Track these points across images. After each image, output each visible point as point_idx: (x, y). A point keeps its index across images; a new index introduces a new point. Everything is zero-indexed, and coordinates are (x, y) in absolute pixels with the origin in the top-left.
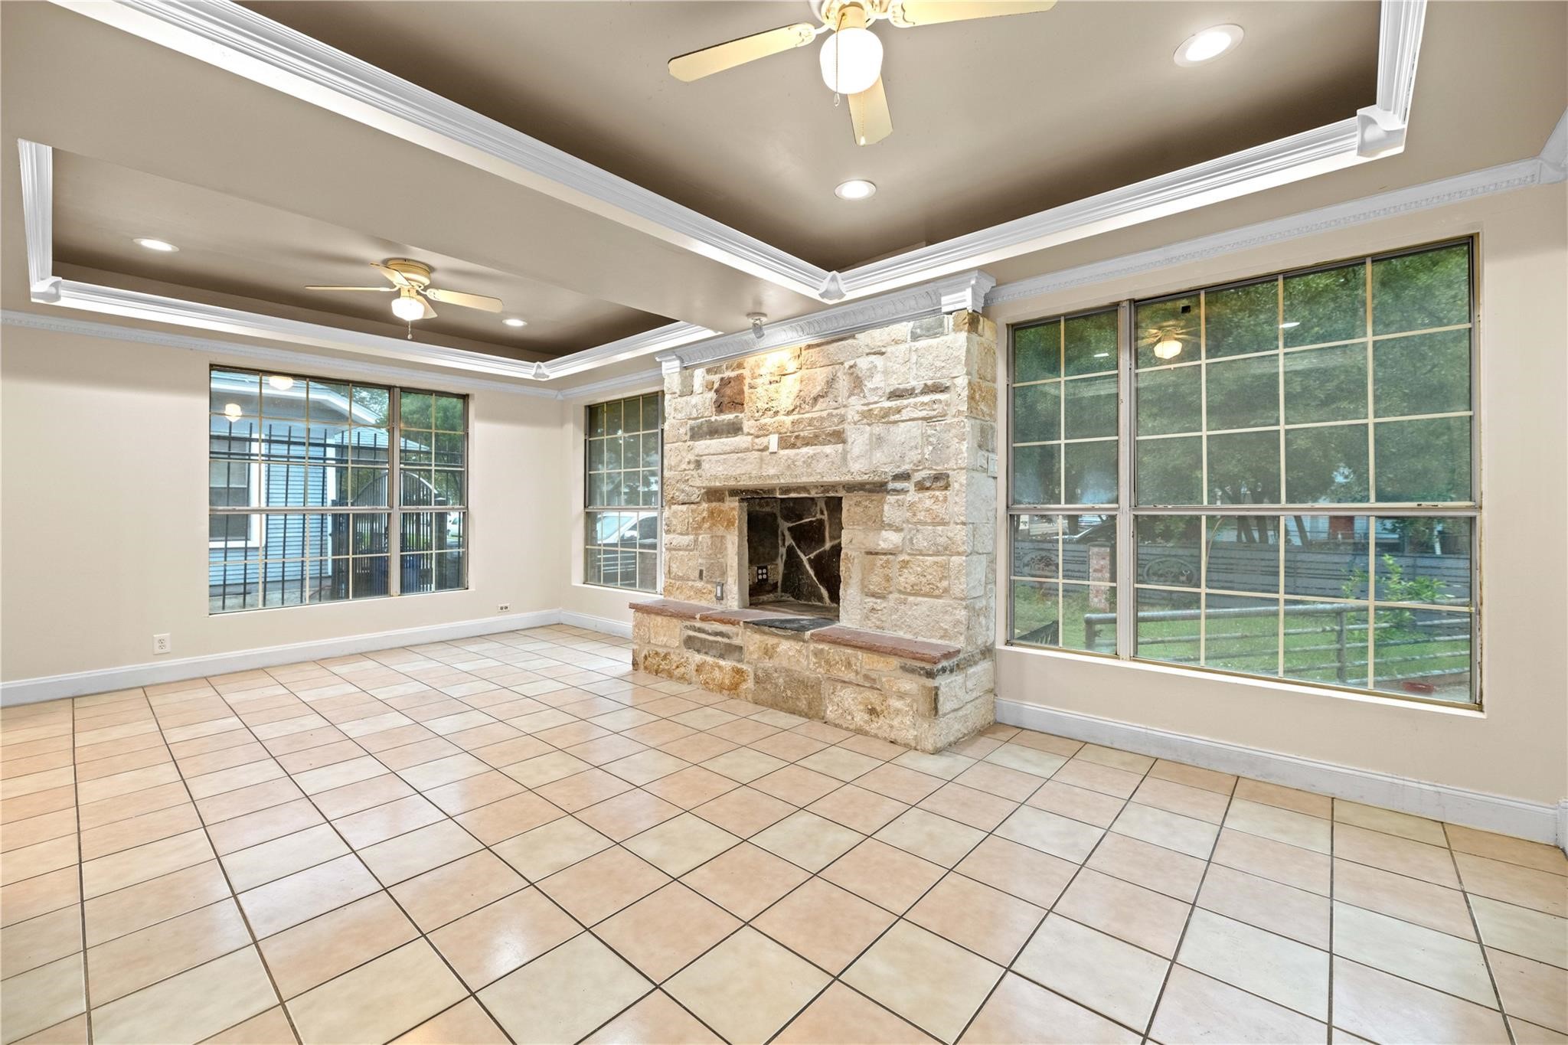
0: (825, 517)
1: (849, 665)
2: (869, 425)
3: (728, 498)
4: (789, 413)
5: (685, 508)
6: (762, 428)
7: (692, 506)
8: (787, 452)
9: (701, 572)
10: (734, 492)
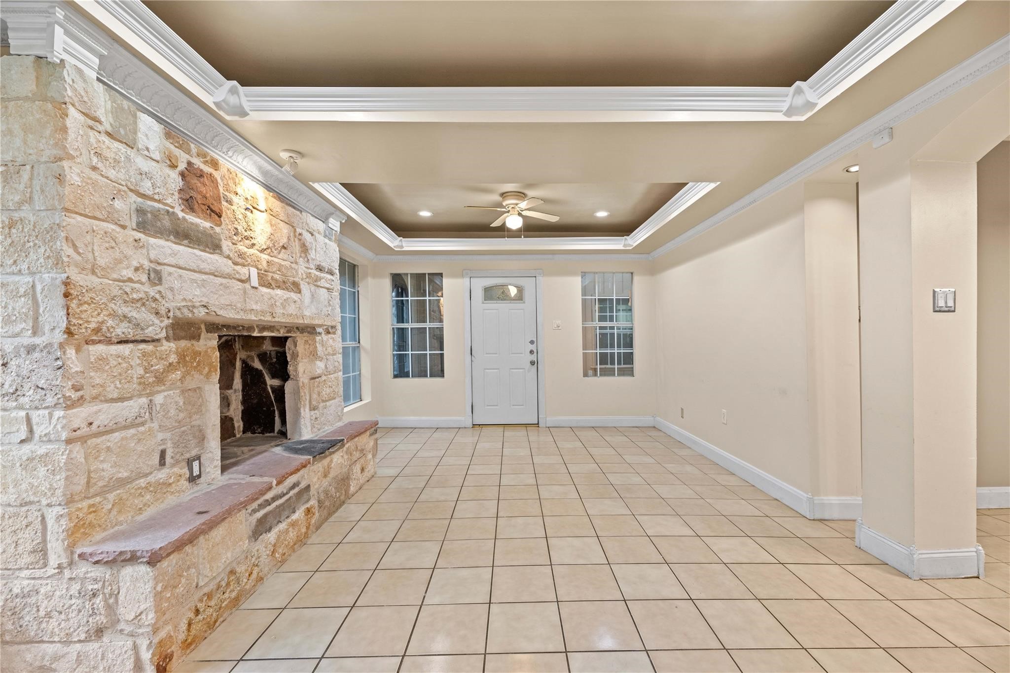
3: (204, 334)
4: (263, 251)
5: (126, 349)
7: (142, 346)
8: (266, 290)
9: (163, 454)
10: (212, 327)
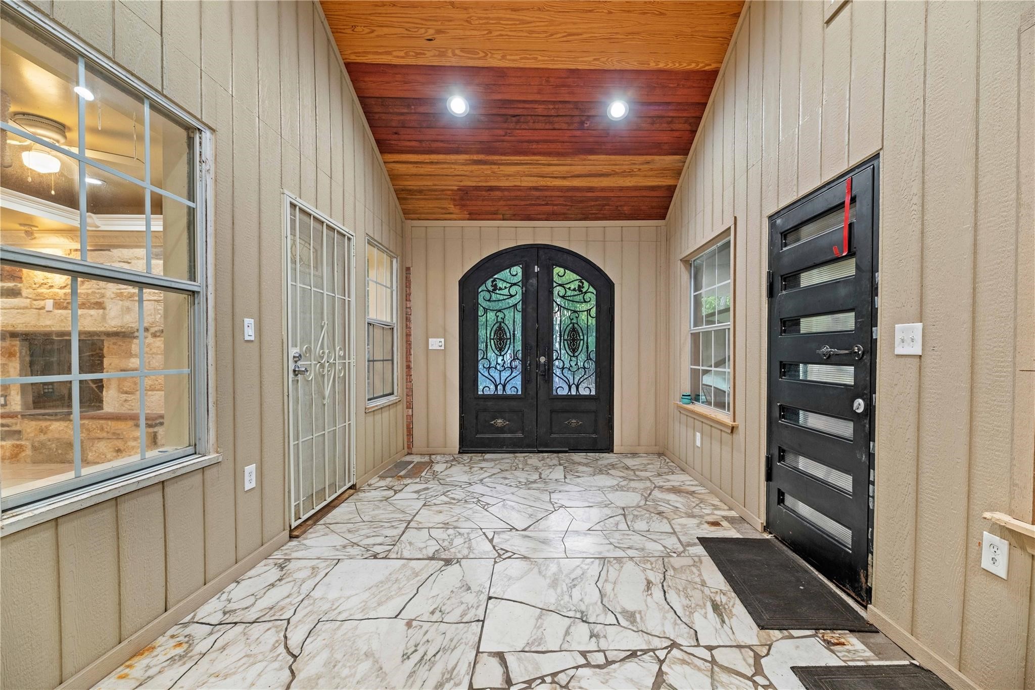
1: (102, 429)
2: (121, 300)
4: (61, 288)
6: (39, 295)
8: (60, 311)
10: (15, 335)
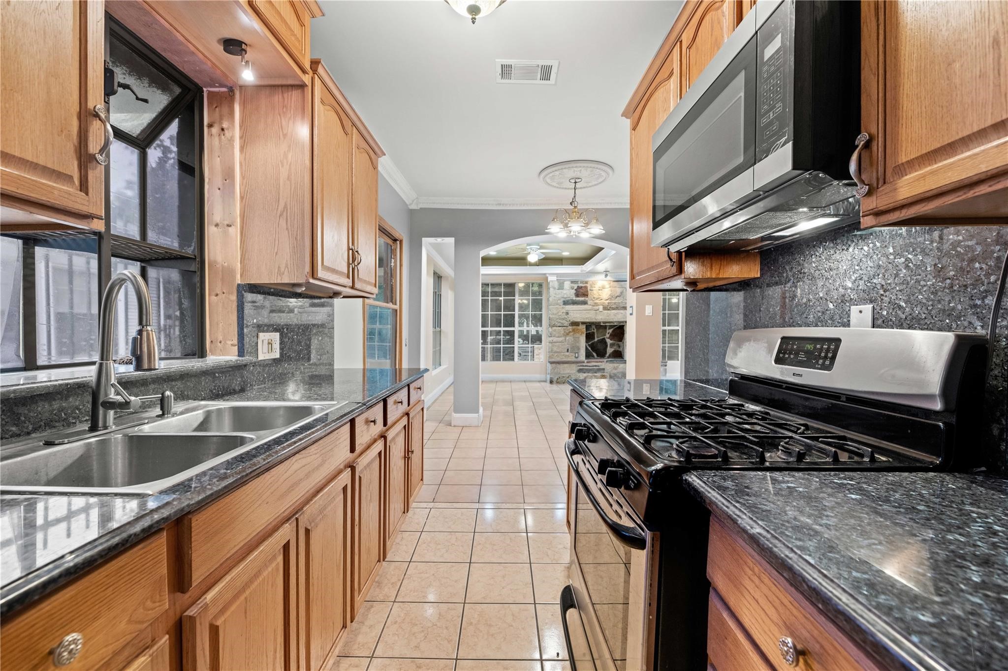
0: (595, 331)
3: (580, 325)
4: (607, 300)
5: (560, 328)
6: (596, 303)
7: (564, 327)
8: (606, 311)
9: (568, 349)
10: (583, 323)
